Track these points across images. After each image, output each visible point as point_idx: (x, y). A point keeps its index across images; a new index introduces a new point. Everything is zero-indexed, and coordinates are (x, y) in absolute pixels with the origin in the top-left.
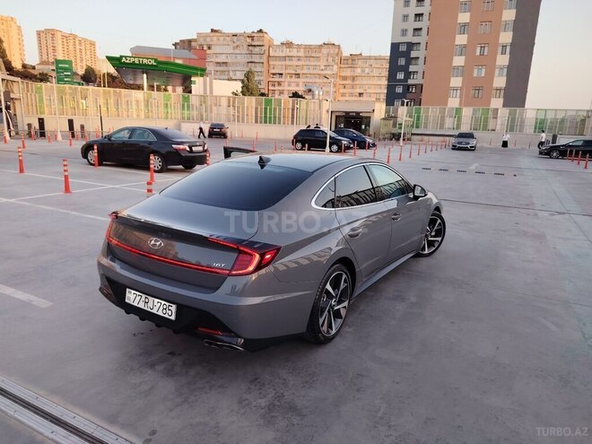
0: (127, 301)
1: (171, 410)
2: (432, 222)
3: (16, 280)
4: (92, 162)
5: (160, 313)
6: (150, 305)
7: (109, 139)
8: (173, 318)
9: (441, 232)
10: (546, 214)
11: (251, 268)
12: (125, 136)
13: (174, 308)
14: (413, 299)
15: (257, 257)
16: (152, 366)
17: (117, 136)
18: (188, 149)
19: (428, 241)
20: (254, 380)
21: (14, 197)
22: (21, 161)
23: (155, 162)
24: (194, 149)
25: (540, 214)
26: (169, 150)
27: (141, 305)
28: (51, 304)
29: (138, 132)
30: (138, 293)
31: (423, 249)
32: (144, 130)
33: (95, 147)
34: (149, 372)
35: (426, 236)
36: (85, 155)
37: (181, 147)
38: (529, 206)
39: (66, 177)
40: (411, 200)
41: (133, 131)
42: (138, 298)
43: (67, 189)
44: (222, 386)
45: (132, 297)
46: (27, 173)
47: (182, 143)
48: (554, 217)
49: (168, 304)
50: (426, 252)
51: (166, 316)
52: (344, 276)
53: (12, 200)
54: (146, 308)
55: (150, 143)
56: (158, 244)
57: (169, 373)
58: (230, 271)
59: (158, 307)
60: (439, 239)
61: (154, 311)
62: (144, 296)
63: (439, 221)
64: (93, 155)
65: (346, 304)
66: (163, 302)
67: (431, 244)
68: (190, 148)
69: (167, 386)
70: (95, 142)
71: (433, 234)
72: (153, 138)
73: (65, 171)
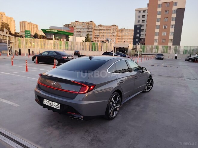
0: (44, 103)
1: (57, 140)
2: (149, 81)
3: (8, 98)
4: (35, 62)
5: (55, 107)
6: (52, 104)
7: (41, 55)
8: (59, 109)
9: (152, 84)
10: (188, 79)
11: (86, 91)
12: (46, 53)
13: (59, 105)
14: (142, 106)
15: (88, 87)
16: (52, 126)
17: (44, 53)
18: (67, 58)
20: (87, 131)
21: (9, 72)
22: (12, 62)
23: (56, 62)
24: (69, 58)
25: (186, 79)
26: (61, 58)
27: (49, 105)
28: (19, 105)
29: (51, 52)
30: (48, 100)
32: (53, 52)
33: (37, 57)
34: (51, 128)
35: (147, 85)
36: (33, 60)
37: (65, 57)
38: (182, 77)
39: (27, 66)
40: (141, 72)
41: (49, 52)
42: (48, 102)
43: (27, 70)
44: (75, 133)
45: (46, 102)
46: (14, 65)
47: (65, 56)
48: (191, 80)
49: (57, 104)
50: (147, 91)
51: (57, 108)
52: (118, 96)
53: (9, 74)
54: (50, 106)
55: (55, 56)
56: (55, 83)
57: (57, 128)
58: (79, 92)
59: (55, 105)
60: (151, 86)
61: (53, 106)
62: (49, 101)
63: (151, 80)
64: (36, 60)
65: (119, 106)
66: (56, 103)
67: (148, 88)
68: (68, 57)
69: (56, 132)
70: (37, 56)
71: (149, 84)
72: (55, 54)
73: (26, 64)
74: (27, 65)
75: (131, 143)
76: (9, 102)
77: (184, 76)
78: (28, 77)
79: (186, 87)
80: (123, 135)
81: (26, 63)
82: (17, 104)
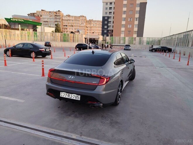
0: (60, 96)
4: (9, 55)
5: (74, 99)
6: (70, 96)
7: (15, 47)
8: (79, 99)
10: (158, 67)
11: (104, 83)
12: (21, 46)
13: (79, 96)
15: (106, 79)
17: (18, 46)
18: (44, 50)
20: (102, 117)
24: (46, 50)
25: (157, 67)
26: (38, 50)
27: (67, 97)
28: (24, 101)
29: (25, 45)
30: (65, 93)
32: (27, 44)
33: (10, 50)
36: (6, 53)
37: (42, 49)
38: (152, 65)
40: (130, 63)
41: (24, 44)
42: (65, 95)
45: (63, 95)
48: (161, 68)
49: (77, 96)
51: (77, 99)
54: (69, 98)
55: (31, 48)
56: (72, 77)
58: (98, 84)
59: (73, 97)
61: (72, 98)
62: (68, 94)
64: (9, 53)
65: (121, 94)
66: (75, 95)
68: (45, 50)
70: (10, 48)
72: (31, 47)
74: (5, 59)
75: (141, 121)
76: (11, 98)
77: (153, 65)
78: (13, 72)
79: (159, 74)
80: (132, 116)
81: (5, 57)
82: (21, 99)
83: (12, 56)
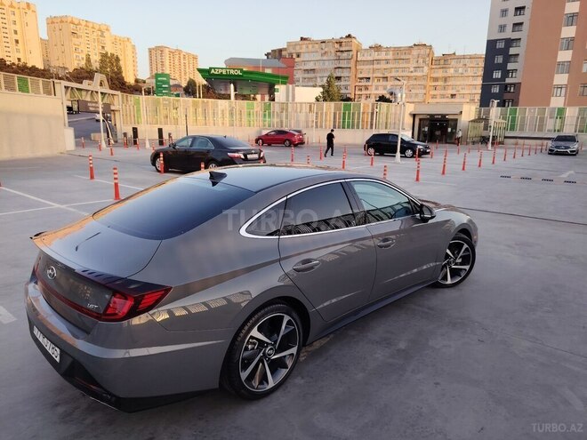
2: (455, 248)
4: (159, 169)
5: (50, 352)
6: (45, 341)
7: (174, 148)
8: (58, 360)
9: (469, 259)
12: (187, 144)
13: (58, 352)
17: (181, 144)
18: (243, 157)
19: (451, 270)
21: (66, 203)
22: (91, 168)
24: (249, 156)
26: (226, 157)
27: (41, 340)
28: (15, 319)
29: (199, 140)
31: (445, 278)
33: (162, 155)
35: (449, 263)
36: (154, 163)
37: (236, 155)
39: (116, 185)
40: (418, 221)
41: (194, 139)
43: (117, 196)
45: (36, 331)
47: (237, 151)
50: (449, 281)
51: (54, 356)
52: (286, 318)
53: (63, 206)
54: (43, 344)
55: (209, 151)
59: (49, 345)
60: (467, 267)
61: (48, 348)
63: (466, 246)
65: (294, 350)
67: (455, 273)
68: (245, 155)
70: (161, 151)
71: (459, 261)
72: (211, 146)
73: (115, 179)
81: (116, 176)
82: (11, 313)
83: (166, 171)
